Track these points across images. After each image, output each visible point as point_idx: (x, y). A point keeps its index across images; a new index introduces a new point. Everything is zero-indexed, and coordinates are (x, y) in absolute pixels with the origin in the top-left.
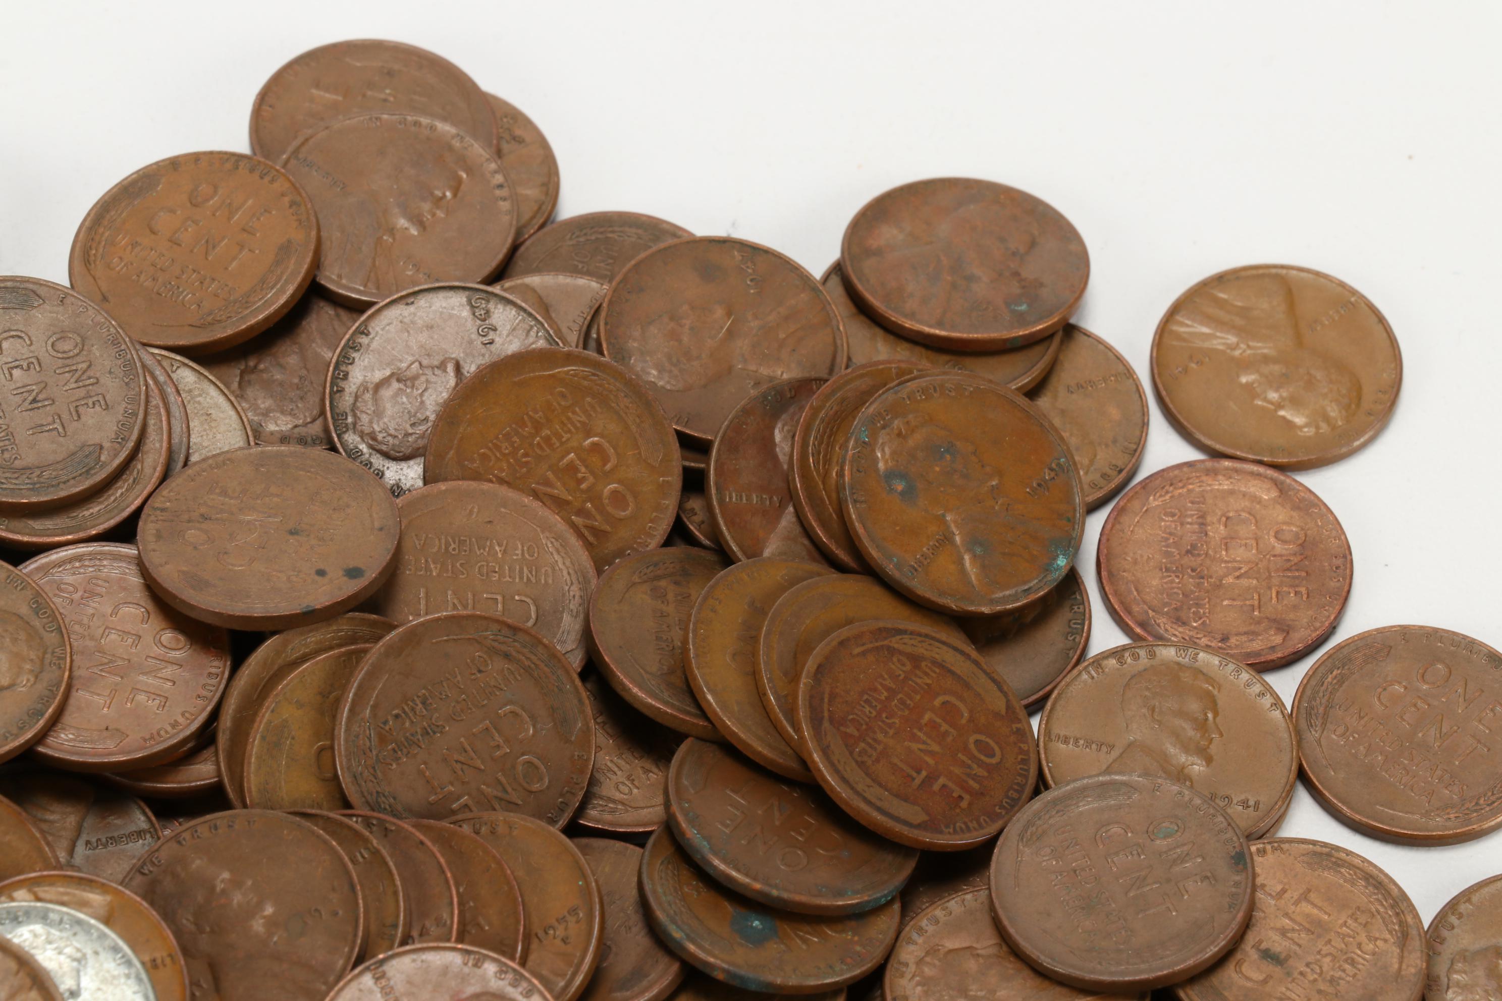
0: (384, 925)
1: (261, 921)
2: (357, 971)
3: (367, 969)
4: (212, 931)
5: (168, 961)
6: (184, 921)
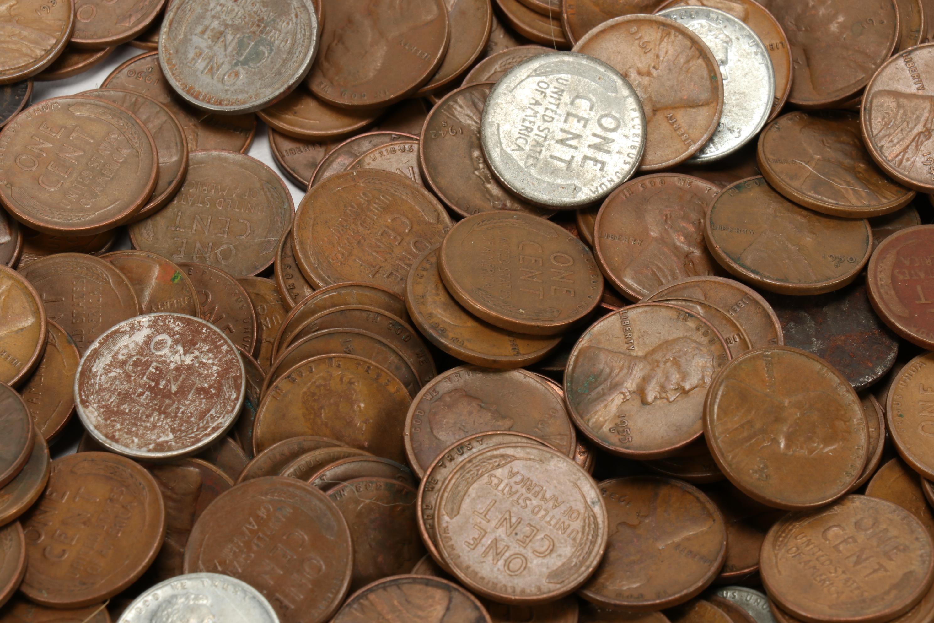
0: (911, 31)
1: (836, 25)
2: (895, 57)
3: (901, 56)
4: (806, 30)
5: (780, 46)
6: (789, 23)
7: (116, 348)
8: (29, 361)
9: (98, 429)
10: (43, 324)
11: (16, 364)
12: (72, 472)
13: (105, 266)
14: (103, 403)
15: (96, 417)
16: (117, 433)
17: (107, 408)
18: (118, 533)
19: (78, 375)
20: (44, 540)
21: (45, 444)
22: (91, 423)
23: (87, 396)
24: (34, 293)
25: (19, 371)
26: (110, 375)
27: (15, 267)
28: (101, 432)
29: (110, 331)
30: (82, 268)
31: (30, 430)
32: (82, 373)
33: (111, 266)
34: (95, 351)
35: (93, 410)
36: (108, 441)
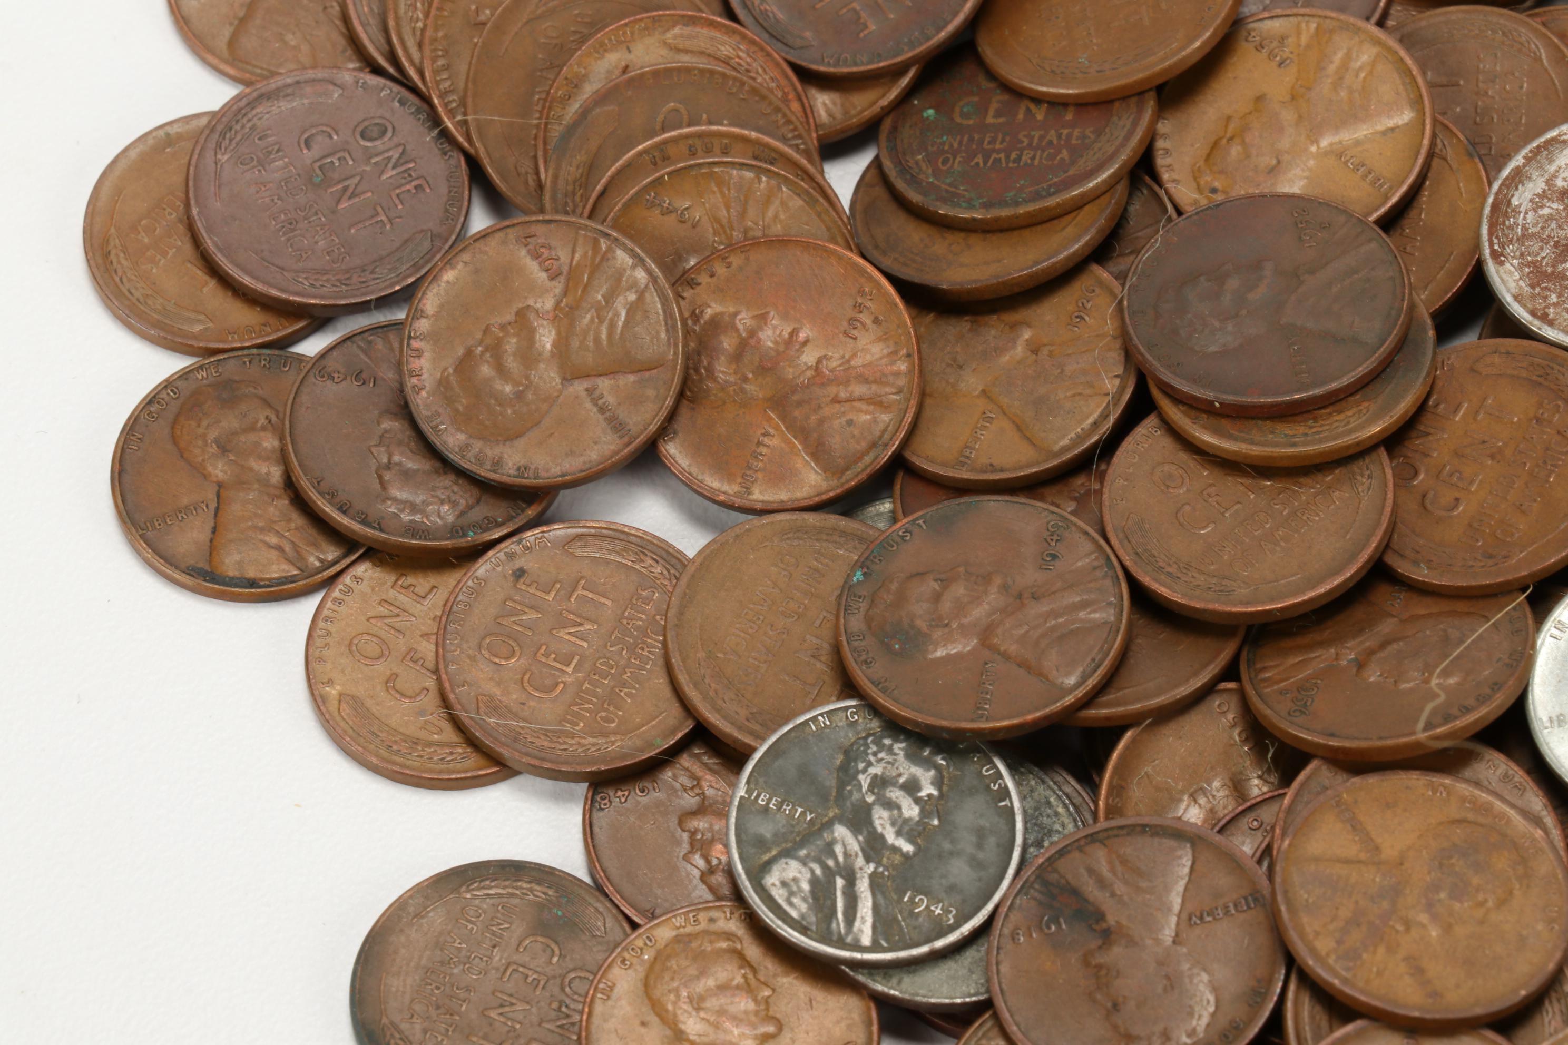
7: (1552, 168)
8: (1403, 182)
9: (1519, 302)
10: (1428, 121)
11: (1381, 186)
12: (1472, 370)
13: (1535, 31)
14: (1529, 258)
15: (1516, 281)
16: (1551, 310)
17: (1535, 266)
18: (1549, 476)
19: (1487, 210)
20: (1423, 479)
21: (1429, 322)
22: (1508, 291)
23: (1502, 246)
24: (1415, 71)
25: (1387, 198)
26: (1541, 212)
27: (1381, 24)
28: (1524, 306)
29: (1542, 139)
30: (1494, 31)
31: (1406, 297)
32: (1495, 207)
33: (1543, 30)
34: (1518, 171)
35: (1512, 269)
36: (1537, 322)
